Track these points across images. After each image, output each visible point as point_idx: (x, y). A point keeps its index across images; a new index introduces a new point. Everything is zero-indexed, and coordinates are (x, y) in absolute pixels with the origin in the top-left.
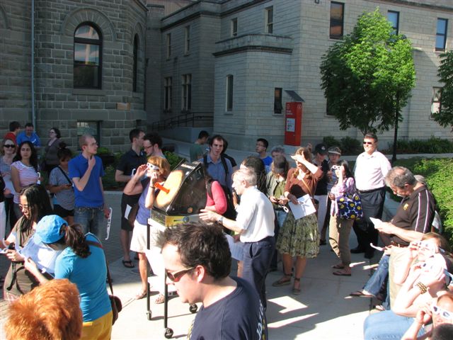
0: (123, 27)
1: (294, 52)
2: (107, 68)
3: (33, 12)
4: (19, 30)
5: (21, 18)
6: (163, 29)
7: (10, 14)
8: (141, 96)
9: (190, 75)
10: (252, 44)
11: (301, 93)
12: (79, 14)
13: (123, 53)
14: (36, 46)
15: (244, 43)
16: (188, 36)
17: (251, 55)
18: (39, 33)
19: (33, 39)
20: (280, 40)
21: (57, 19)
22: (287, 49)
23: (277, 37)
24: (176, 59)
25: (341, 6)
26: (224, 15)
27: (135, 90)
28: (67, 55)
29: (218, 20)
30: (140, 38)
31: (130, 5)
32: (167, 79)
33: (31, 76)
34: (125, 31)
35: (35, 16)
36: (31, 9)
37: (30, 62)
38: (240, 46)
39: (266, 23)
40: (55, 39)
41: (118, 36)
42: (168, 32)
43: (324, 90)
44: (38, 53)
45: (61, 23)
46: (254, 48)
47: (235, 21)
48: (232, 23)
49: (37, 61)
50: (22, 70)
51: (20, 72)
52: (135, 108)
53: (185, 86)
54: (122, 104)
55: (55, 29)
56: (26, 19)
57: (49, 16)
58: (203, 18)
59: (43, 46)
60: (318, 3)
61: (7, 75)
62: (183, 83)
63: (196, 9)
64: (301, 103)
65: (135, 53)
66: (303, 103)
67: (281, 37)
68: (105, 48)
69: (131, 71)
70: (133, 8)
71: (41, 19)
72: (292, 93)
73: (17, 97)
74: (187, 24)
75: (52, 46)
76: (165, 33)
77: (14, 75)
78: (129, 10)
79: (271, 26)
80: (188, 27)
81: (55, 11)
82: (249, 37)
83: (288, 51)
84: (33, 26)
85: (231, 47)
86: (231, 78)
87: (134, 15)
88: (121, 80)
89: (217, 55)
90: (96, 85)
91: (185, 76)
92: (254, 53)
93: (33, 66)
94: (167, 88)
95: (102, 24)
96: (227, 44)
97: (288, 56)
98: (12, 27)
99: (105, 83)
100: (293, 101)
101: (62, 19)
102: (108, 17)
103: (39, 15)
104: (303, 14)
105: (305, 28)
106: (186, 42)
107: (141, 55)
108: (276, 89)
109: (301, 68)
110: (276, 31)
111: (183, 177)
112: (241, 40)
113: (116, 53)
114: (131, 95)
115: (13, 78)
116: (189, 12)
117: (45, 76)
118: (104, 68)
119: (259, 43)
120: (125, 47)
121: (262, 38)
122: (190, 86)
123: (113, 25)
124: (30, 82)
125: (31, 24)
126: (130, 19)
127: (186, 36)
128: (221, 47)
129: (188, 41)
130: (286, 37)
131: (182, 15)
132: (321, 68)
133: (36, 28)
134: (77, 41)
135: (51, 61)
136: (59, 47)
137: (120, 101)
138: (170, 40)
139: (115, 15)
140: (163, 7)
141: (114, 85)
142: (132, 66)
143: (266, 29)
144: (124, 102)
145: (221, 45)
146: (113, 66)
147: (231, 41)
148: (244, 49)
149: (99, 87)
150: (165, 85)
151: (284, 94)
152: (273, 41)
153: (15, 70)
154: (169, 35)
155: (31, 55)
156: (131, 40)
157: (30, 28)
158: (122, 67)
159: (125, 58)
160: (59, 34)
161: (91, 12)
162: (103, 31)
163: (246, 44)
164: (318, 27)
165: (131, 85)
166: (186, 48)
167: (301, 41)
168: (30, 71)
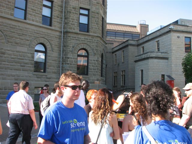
0: (97, 50)
1: (169, 58)
2: (90, 67)
3: (62, 45)
4: (56, 52)
5: (57, 47)
6: (113, 53)
7: (53, 46)
8: (104, 79)
9: (125, 71)
10: (151, 56)
11: (173, 76)
12: (79, 45)
13: (97, 61)
14: (63, 58)
15: (147, 56)
16: (124, 55)
17: (150, 61)
18: (64, 53)
19: (61, 55)
20: (163, 54)
21: (71, 47)
22: (166, 58)
23: (162, 53)
24: (118, 64)
25: (189, 39)
26: (138, 45)
27: (102, 76)
28: (74, 61)
29: (136, 48)
30: (104, 55)
31: (100, 41)
32: (115, 73)
33: (60, 70)
34: (98, 52)
35: (63, 46)
36: (61, 44)
37: (60, 64)
38: (146, 57)
39: (157, 47)
40: (70, 55)
41: (95, 54)
42: (115, 53)
43: (184, 74)
44: (63, 61)
45: (72, 49)
46: (152, 58)
47: (143, 48)
48: (142, 49)
49: (63, 64)
50: (57, 67)
51: (56, 68)
52: (102, 84)
53: (122, 76)
54: (96, 81)
55: (70, 51)
56: (59, 48)
57: (68, 46)
58: (130, 47)
59: (65, 58)
60: (179, 38)
61: (51, 69)
62: (122, 74)
63: (127, 43)
64: (173, 81)
65: (102, 61)
66: (174, 81)
67: (163, 53)
68: (90, 59)
69: (100, 68)
70: (101, 43)
71: (65, 48)
72: (169, 76)
73: (54, 78)
74: (123, 50)
75: (69, 58)
76: (114, 54)
77: (54, 69)
78: (99, 43)
79: (158, 49)
80: (123, 51)
81: (70, 44)
82: (149, 53)
83: (167, 59)
84: (62, 50)
85: (142, 58)
86: (142, 71)
87: (102, 45)
88: (96, 72)
89: (136, 61)
90: (86, 73)
91: (123, 71)
92: (152, 60)
93: (61, 66)
94: (115, 77)
95: (88, 49)
96: (140, 57)
97: (166, 61)
98: (54, 51)
99: (89, 73)
100: (170, 80)
101: (73, 47)
102: (91, 46)
103: (64, 46)
104: (172, 42)
105: (174, 48)
106: (123, 57)
107: (104, 62)
108: (162, 75)
109: (173, 66)
110: (161, 50)
111: (124, 97)
112: (146, 55)
113: (94, 60)
114: (100, 78)
115: (53, 70)
116: (124, 45)
117: (65, 70)
118: (89, 67)
119: (154, 56)
120: (98, 58)
121: (155, 53)
122: (125, 75)
123: (93, 49)
124: (60, 72)
125: (61, 50)
126: (99, 47)
127: (123, 55)
128: (138, 58)
129: (124, 57)
130: (165, 53)
131: (121, 46)
132: (182, 64)
133: (63, 51)
134: (79, 56)
135: (68, 64)
136: (71, 58)
137: (95, 80)
138: (116, 56)
139: (94, 46)
140: (113, 43)
141: (93, 74)
142: (100, 66)
143: (157, 50)
144: (97, 81)
145: (137, 57)
146: (93, 66)
147: (142, 55)
148: (147, 58)
149: (87, 74)
150: (114, 75)
151: (166, 77)
152: (160, 55)
153: (54, 67)
154: (116, 54)
155: (60, 62)
156: (100, 56)
157: (61, 51)
158: (96, 66)
159: (98, 63)
160: (72, 53)
161: (84, 44)
162: (89, 52)
163: (148, 56)
164: (180, 48)
165: (100, 74)
166: (123, 60)
167: (172, 54)
168: (60, 68)
